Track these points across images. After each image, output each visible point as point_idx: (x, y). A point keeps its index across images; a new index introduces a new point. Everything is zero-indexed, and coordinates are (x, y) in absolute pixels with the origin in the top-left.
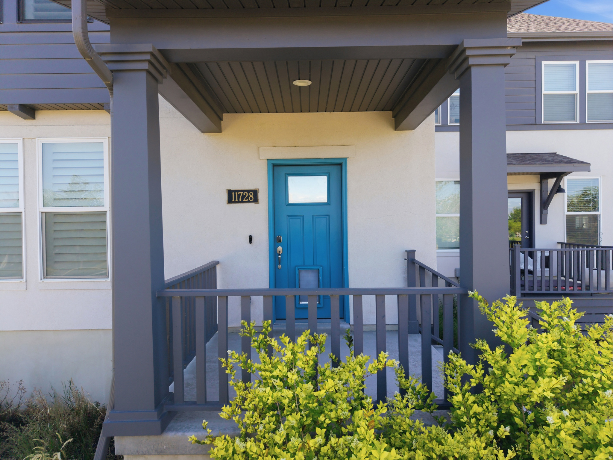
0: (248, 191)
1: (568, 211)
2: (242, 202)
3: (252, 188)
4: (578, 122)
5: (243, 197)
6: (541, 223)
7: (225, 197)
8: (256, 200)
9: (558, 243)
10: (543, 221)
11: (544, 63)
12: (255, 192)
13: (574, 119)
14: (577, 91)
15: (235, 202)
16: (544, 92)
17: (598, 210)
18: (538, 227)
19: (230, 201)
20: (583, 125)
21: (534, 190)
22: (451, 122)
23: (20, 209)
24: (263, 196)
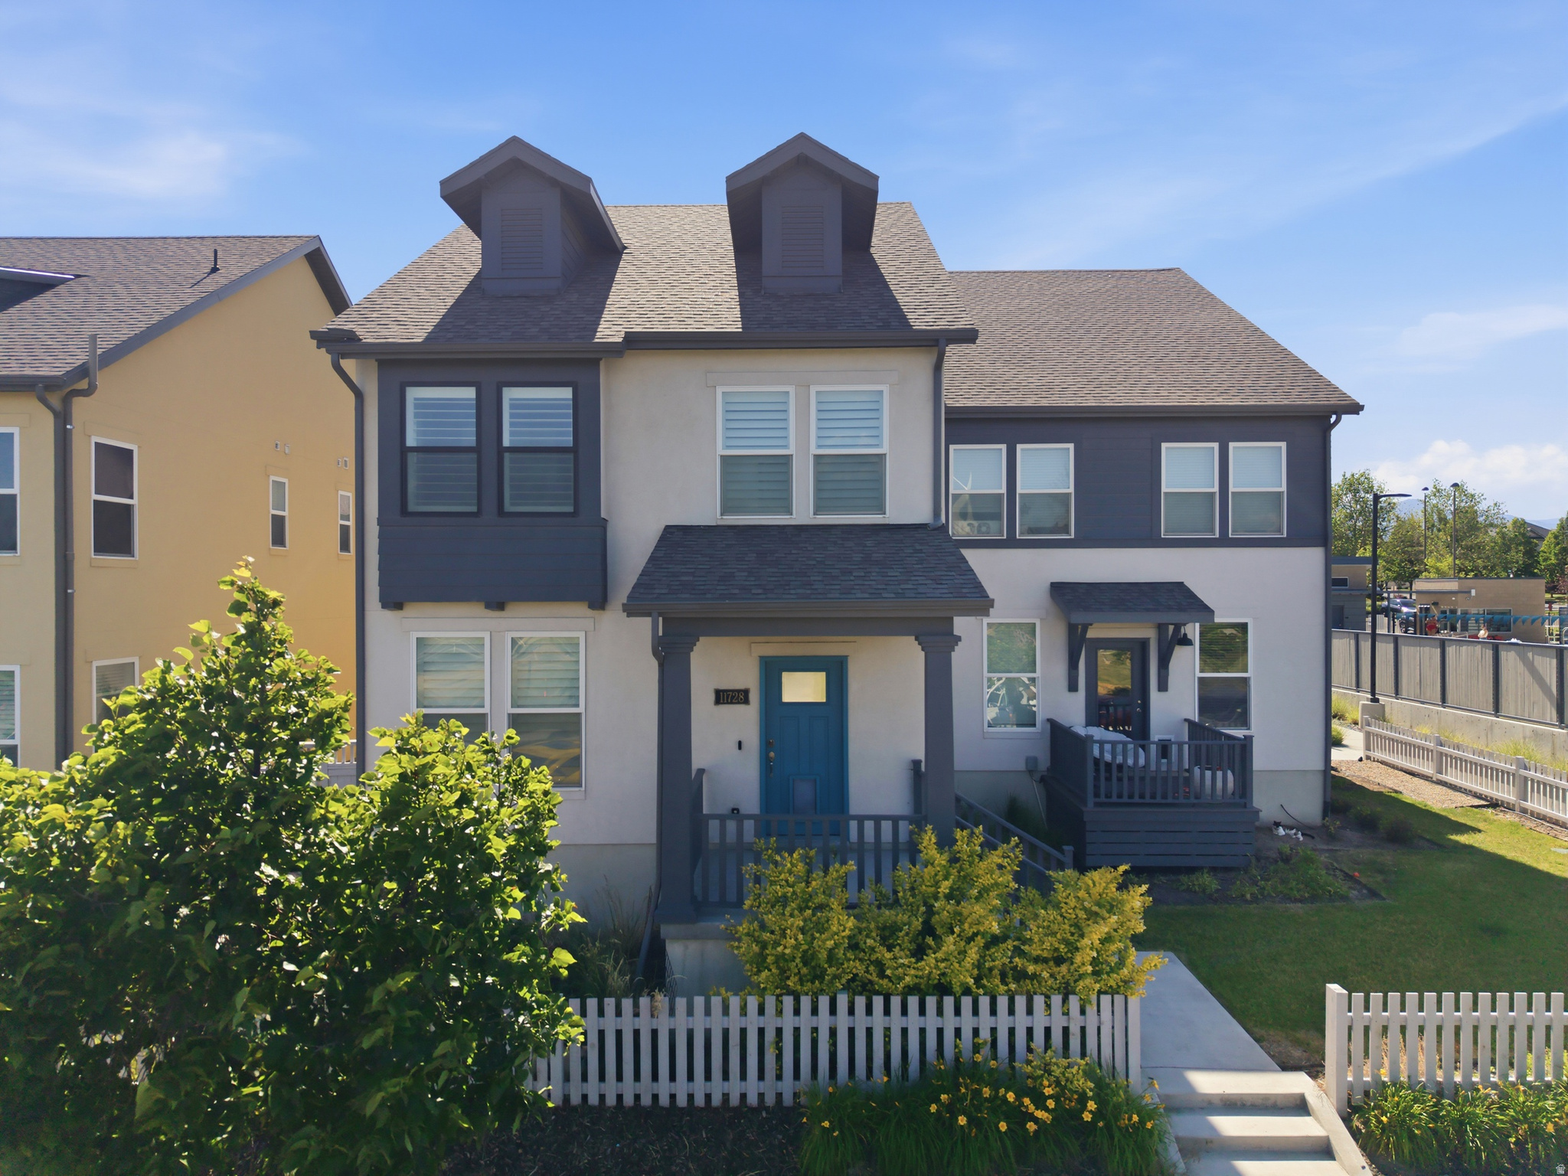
0: (739, 691)
1: (1202, 671)
2: (732, 703)
3: (742, 687)
4: (1217, 535)
5: (733, 697)
6: (1159, 690)
7: (712, 697)
8: (746, 701)
9: (1186, 720)
10: (1163, 686)
11: (1164, 445)
12: (746, 692)
13: (1212, 531)
14: (1216, 489)
15: (724, 703)
16: (1164, 489)
17: (1246, 671)
18: (1154, 695)
19: (718, 702)
20: (1224, 541)
21: (1149, 639)
22: (1021, 533)
23: (486, 710)
24: (754, 697)
